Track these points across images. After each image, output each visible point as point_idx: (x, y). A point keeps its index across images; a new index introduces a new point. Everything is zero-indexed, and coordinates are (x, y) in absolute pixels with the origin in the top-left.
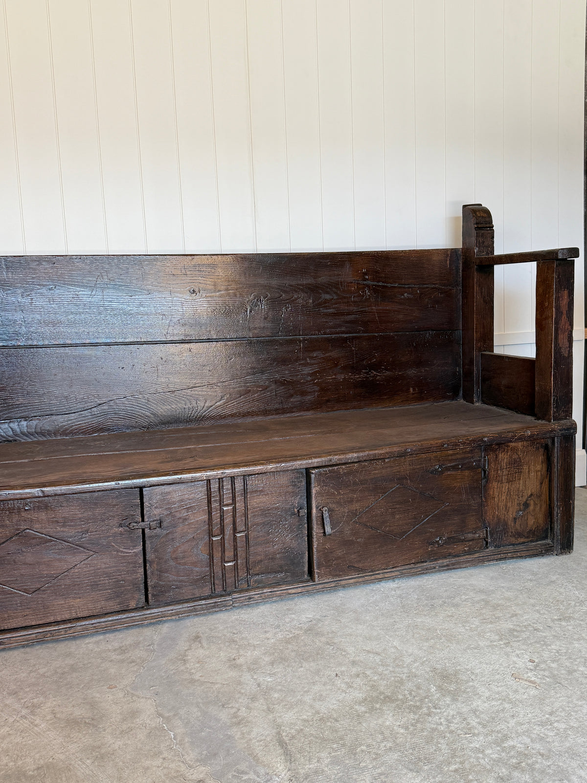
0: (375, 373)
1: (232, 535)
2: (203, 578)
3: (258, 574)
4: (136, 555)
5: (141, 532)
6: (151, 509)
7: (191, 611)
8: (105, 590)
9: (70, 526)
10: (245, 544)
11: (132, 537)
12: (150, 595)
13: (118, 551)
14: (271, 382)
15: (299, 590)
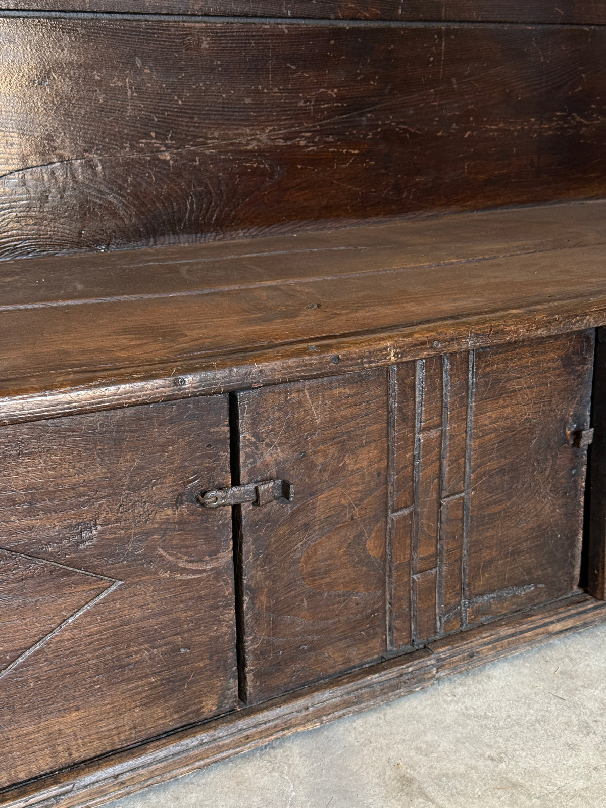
0: (578, 119)
1: (436, 505)
2: (368, 617)
3: (482, 595)
4: (218, 573)
5: (230, 514)
6: (257, 448)
7: (347, 704)
8: (141, 678)
9: (47, 510)
10: (460, 525)
11: (207, 528)
12: (250, 677)
13: (174, 569)
14: (378, 133)
15: (569, 623)
